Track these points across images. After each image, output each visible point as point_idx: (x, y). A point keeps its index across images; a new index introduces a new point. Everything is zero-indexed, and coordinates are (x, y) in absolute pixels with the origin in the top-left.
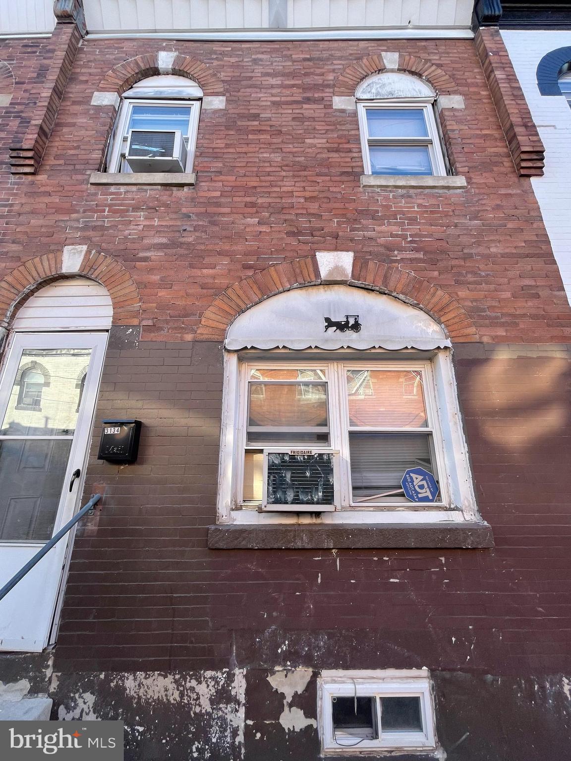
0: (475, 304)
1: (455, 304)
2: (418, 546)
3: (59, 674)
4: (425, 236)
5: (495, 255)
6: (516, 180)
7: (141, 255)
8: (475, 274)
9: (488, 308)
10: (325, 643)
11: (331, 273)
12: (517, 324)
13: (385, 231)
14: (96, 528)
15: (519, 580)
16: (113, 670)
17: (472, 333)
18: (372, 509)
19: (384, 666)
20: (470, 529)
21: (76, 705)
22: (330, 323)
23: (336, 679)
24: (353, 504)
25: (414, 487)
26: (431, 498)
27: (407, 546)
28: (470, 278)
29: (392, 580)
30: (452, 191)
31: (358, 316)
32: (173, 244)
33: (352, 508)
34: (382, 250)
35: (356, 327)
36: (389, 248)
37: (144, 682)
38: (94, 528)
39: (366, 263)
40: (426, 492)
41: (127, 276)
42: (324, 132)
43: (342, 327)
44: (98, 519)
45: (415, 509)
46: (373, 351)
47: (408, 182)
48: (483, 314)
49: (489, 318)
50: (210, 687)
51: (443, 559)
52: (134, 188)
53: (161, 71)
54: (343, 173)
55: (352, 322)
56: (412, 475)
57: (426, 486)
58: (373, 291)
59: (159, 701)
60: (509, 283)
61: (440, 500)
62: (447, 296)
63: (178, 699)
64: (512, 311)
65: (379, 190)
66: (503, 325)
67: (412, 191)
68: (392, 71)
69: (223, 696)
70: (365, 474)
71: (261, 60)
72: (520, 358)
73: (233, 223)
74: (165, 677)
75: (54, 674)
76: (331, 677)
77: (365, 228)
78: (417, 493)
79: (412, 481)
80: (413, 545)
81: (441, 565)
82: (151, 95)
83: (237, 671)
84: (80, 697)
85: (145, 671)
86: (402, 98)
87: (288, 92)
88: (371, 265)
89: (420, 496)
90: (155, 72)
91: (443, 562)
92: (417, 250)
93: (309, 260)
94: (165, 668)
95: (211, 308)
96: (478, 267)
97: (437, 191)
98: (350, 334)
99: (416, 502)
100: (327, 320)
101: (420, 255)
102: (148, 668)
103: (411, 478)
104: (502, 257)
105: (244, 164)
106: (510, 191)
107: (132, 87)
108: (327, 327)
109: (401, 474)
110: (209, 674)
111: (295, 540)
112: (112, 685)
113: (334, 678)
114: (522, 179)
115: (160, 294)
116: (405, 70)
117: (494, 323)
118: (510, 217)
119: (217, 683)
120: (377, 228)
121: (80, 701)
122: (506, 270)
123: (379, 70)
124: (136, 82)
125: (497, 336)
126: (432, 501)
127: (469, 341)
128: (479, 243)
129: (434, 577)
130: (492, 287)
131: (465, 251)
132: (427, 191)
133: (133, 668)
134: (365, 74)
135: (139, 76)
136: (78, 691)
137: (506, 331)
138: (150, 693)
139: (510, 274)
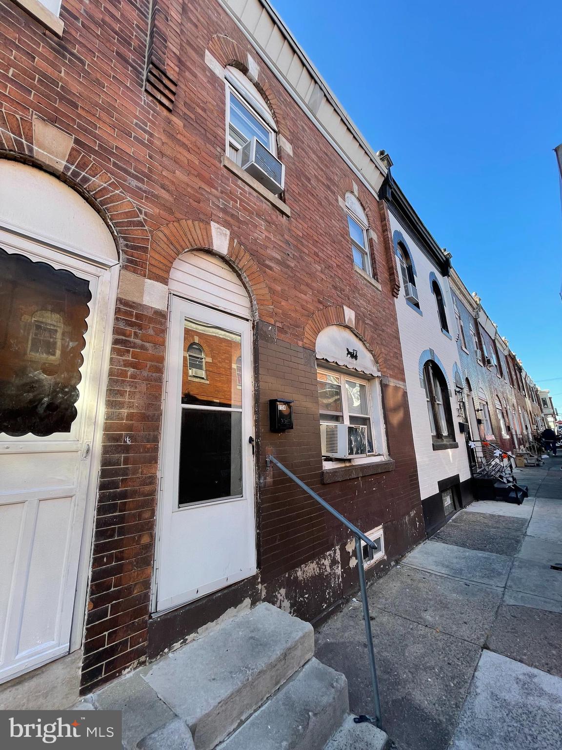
0: (386, 356)
1: (381, 355)
2: (382, 471)
4: (373, 313)
9: (388, 359)
12: (394, 370)
13: (362, 304)
14: (272, 480)
17: (385, 371)
21: (278, 599)
29: (374, 489)
32: (284, 264)
36: (364, 315)
37: (305, 569)
38: (270, 480)
41: (262, 279)
42: (338, 219)
46: (361, 373)
47: (368, 278)
48: (387, 362)
49: (389, 365)
53: (249, 75)
54: (348, 256)
59: (312, 577)
62: (379, 350)
63: (319, 572)
64: (393, 363)
65: (359, 276)
72: (395, 386)
73: (310, 264)
74: (313, 562)
81: (384, 480)
84: (279, 593)
85: (304, 564)
86: (358, 217)
87: (320, 172)
90: (244, 70)
92: (371, 320)
95: (308, 326)
96: (385, 338)
101: (372, 324)
105: (309, 218)
108: (348, 354)
110: (328, 553)
112: (292, 578)
118: (391, 315)
121: (279, 595)
128: (385, 325)
132: (372, 286)
134: (347, 189)
136: (277, 590)
137: (392, 372)
138: (308, 574)
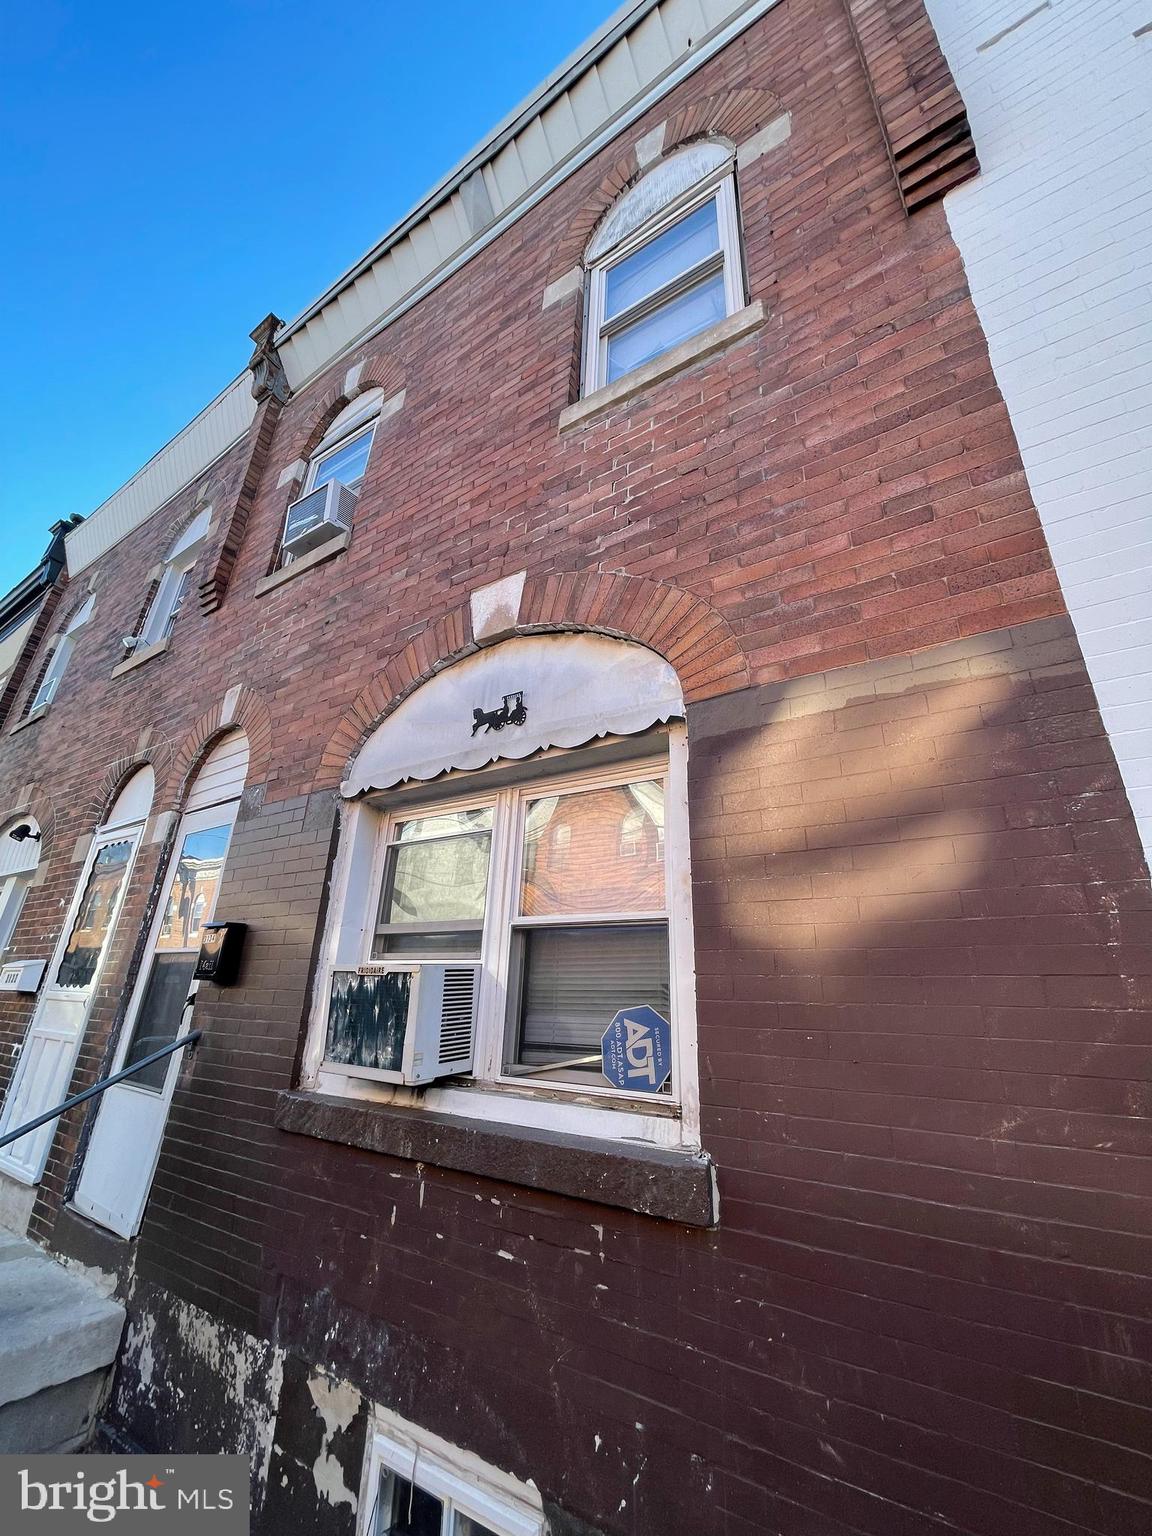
2: (543, 1185)
6: (900, 228)
7: (283, 677)
8: (757, 519)
9: (781, 594)
10: (384, 1348)
11: (488, 624)
14: (190, 1078)
17: (734, 669)
18: (532, 1093)
19: (463, 1440)
21: (141, 1329)
22: (482, 719)
23: (396, 1432)
24: (501, 1079)
25: (624, 1052)
27: (524, 1181)
28: (748, 534)
29: (502, 1253)
30: (732, 348)
31: (521, 693)
33: (500, 1089)
34: (575, 545)
35: (519, 716)
37: (195, 1322)
39: (544, 581)
40: (646, 1068)
42: (520, 363)
43: (496, 720)
44: (194, 1066)
47: (639, 380)
49: (782, 617)
50: (248, 1363)
51: (600, 1229)
53: (349, 397)
54: (534, 424)
55: (513, 706)
56: (627, 1022)
57: (650, 1052)
61: (668, 1089)
63: (218, 1366)
65: (586, 425)
66: (814, 627)
67: (647, 394)
68: (651, 167)
69: (257, 1385)
71: (458, 298)
74: (212, 1324)
75: (135, 1276)
76: (390, 1425)
77: (553, 514)
78: (630, 1067)
79: (624, 1038)
81: (593, 1244)
82: (338, 437)
83: (278, 1351)
84: (147, 1318)
85: (198, 1306)
88: (552, 583)
89: (632, 1074)
90: (344, 402)
91: (600, 1237)
93: (458, 613)
95: (335, 737)
96: (770, 501)
98: (511, 731)
100: (478, 713)
101: (646, 526)
103: (624, 1029)
104: (835, 449)
106: (879, 268)
107: (323, 439)
110: (251, 1340)
112: (170, 1313)
113: (392, 1429)
114: (917, 218)
115: (290, 731)
116: (675, 147)
117: (795, 626)
119: (255, 1360)
120: (572, 505)
121: (145, 1324)
123: (629, 184)
124: (326, 429)
125: (795, 662)
127: (727, 691)
129: (578, 1269)
130: (799, 537)
134: (602, 208)
136: (146, 1308)
137: (824, 640)
138: (197, 1343)
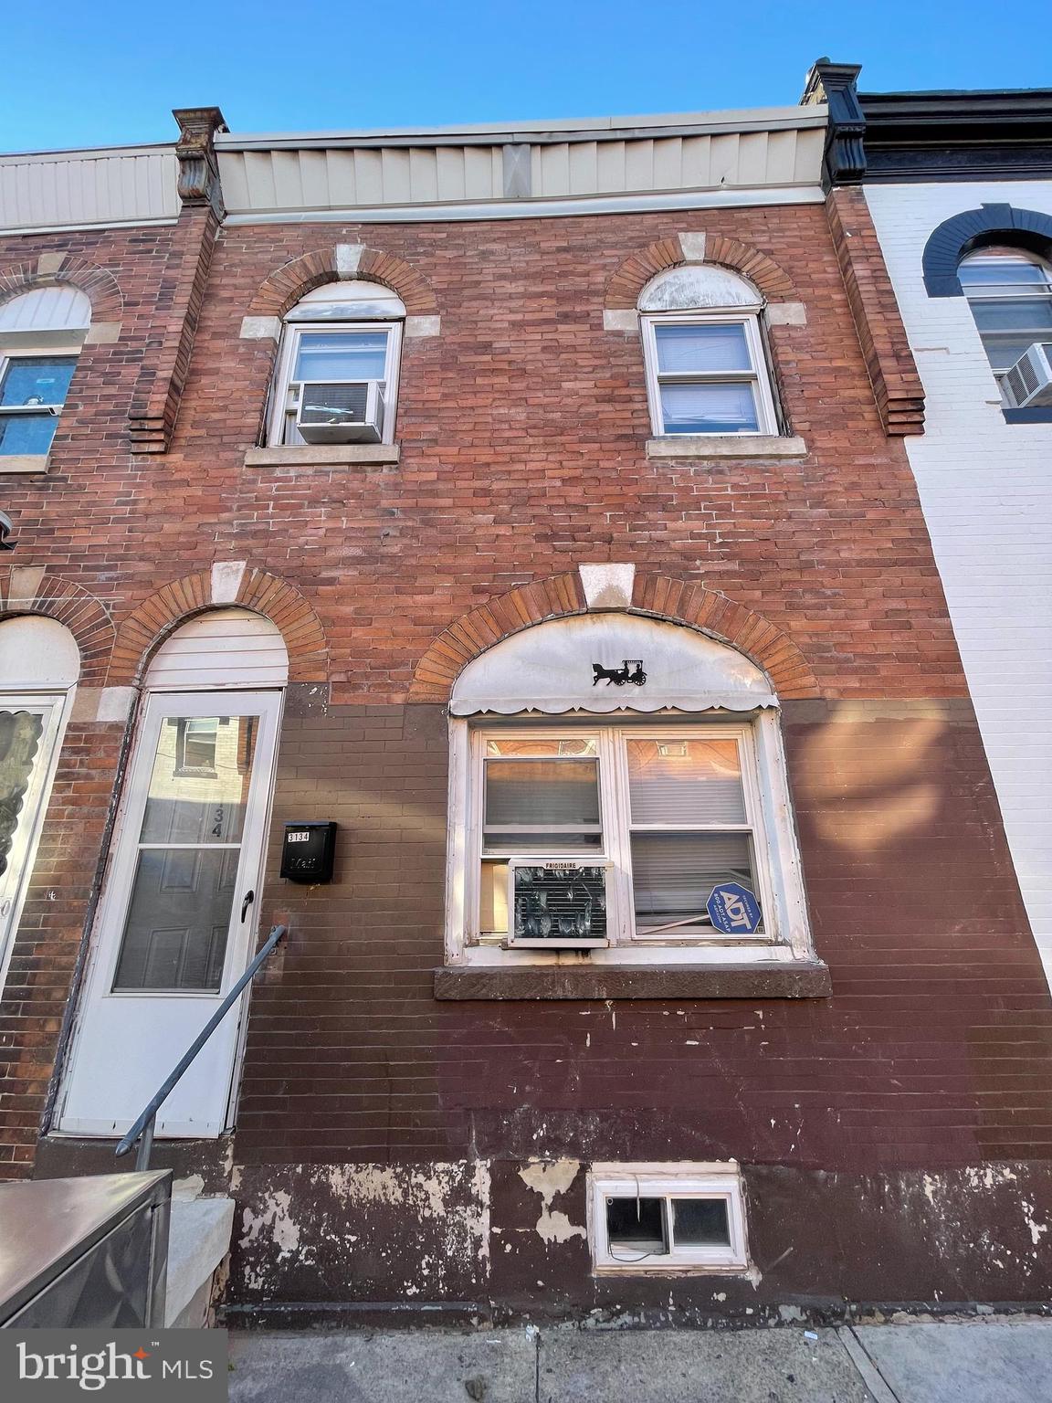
0: (815, 639)
1: (786, 642)
2: (725, 995)
3: (242, 1167)
4: (743, 535)
5: (847, 563)
6: (882, 441)
7: (325, 574)
8: (817, 593)
9: (834, 645)
10: (596, 1126)
11: (601, 596)
12: (875, 670)
13: (680, 529)
14: (281, 972)
15: (866, 1041)
16: (313, 1163)
17: (809, 685)
18: (663, 944)
19: (676, 1156)
20: (798, 971)
21: (267, 1208)
22: (600, 672)
23: (612, 1175)
24: (636, 937)
25: (725, 911)
26: (749, 927)
27: (710, 995)
28: (809, 599)
29: (688, 1043)
30: (784, 462)
31: (641, 662)
32: (371, 558)
33: (635, 943)
34: (677, 559)
35: (639, 677)
36: (688, 556)
37: (355, 1177)
38: (277, 972)
39: (653, 580)
40: (743, 919)
41: (306, 608)
42: (591, 369)
43: (618, 677)
44: (283, 961)
45: (726, 943)
46: (664, 713)
47: (719, 450)
48: (826, 654)
49: (838, 661)
50: (443, 1184)
51: (760, 1013)
52: (310, 471)
53: (340, 276)
54: (620, 437)
55: (632, 670)
56: (722, 893)
57: (743, 910)
58: (665, 621)
59: (376, 1202)
60: (867, 607)
61: (762, 931)
62: (773, 628)
63: (401, 1199)
64: (869, 650)
65: (672, 463)
66: (855, 671)
67: (724, 464)
68: (695, 263)
69: (460, 1195)
70: (655, 893)
71: (492, 253)
72: (878, 721)
73: (457, 522)
74: (383, 1170)
75: (236, 1168)
76: (606, 1172)
77: (653, 526)
78: (730, 920)
79: (723, 903)
80: (717, 994)
81: (757, 1022)
82: (327, 315)
83: (478, 1163)
84: (272, 1197)
85: (356, 1163)
86: (710, 308)
87: (534, 305)
88: (660, 582)
89: (733, 924)
90: (333, 277)
91: (761, 1017)
92: (729, 557)
93: (569, 578)
94: (382, 1158)
95: (429, 654)
96: (822, 582)
97: (761, 461)
98: (631, 689)
99: (727, 932)
100: (597, 668)
101: (734, 566)
102: (360, 1158)
103: (722, 898)
104: (858, 565)
105: (470, 427)
106: (872, 461)
107: (298, 303)
108: (597, 679)
109: (707, 892)
110: (441, 1166)
111: (554, 987)
112: (313, 1181)
113: (608, 1174)
114: (891, 440)
115: (354, 635)
116: (714, 262)
117: (843, 669)
118: (872, 502)
119: (453, 1178)
120: (670, 525)
121: (271, 1203)
122: (863, 585)
123: (675, 264)
124: (304, 295)
125: (846, 689)
126: (750, 931)
127: (805, 697)
128: (823, 545)
129: (747, 1037)
130: (842, 612)
131: (803, 558)
132: (746, 462)
133: (340, 1159)
134: (654, 271)
135: (309, 285)
136: (268, 1189)
137: (861, 680)
138: (364, 1192)
139: (871, 592)
